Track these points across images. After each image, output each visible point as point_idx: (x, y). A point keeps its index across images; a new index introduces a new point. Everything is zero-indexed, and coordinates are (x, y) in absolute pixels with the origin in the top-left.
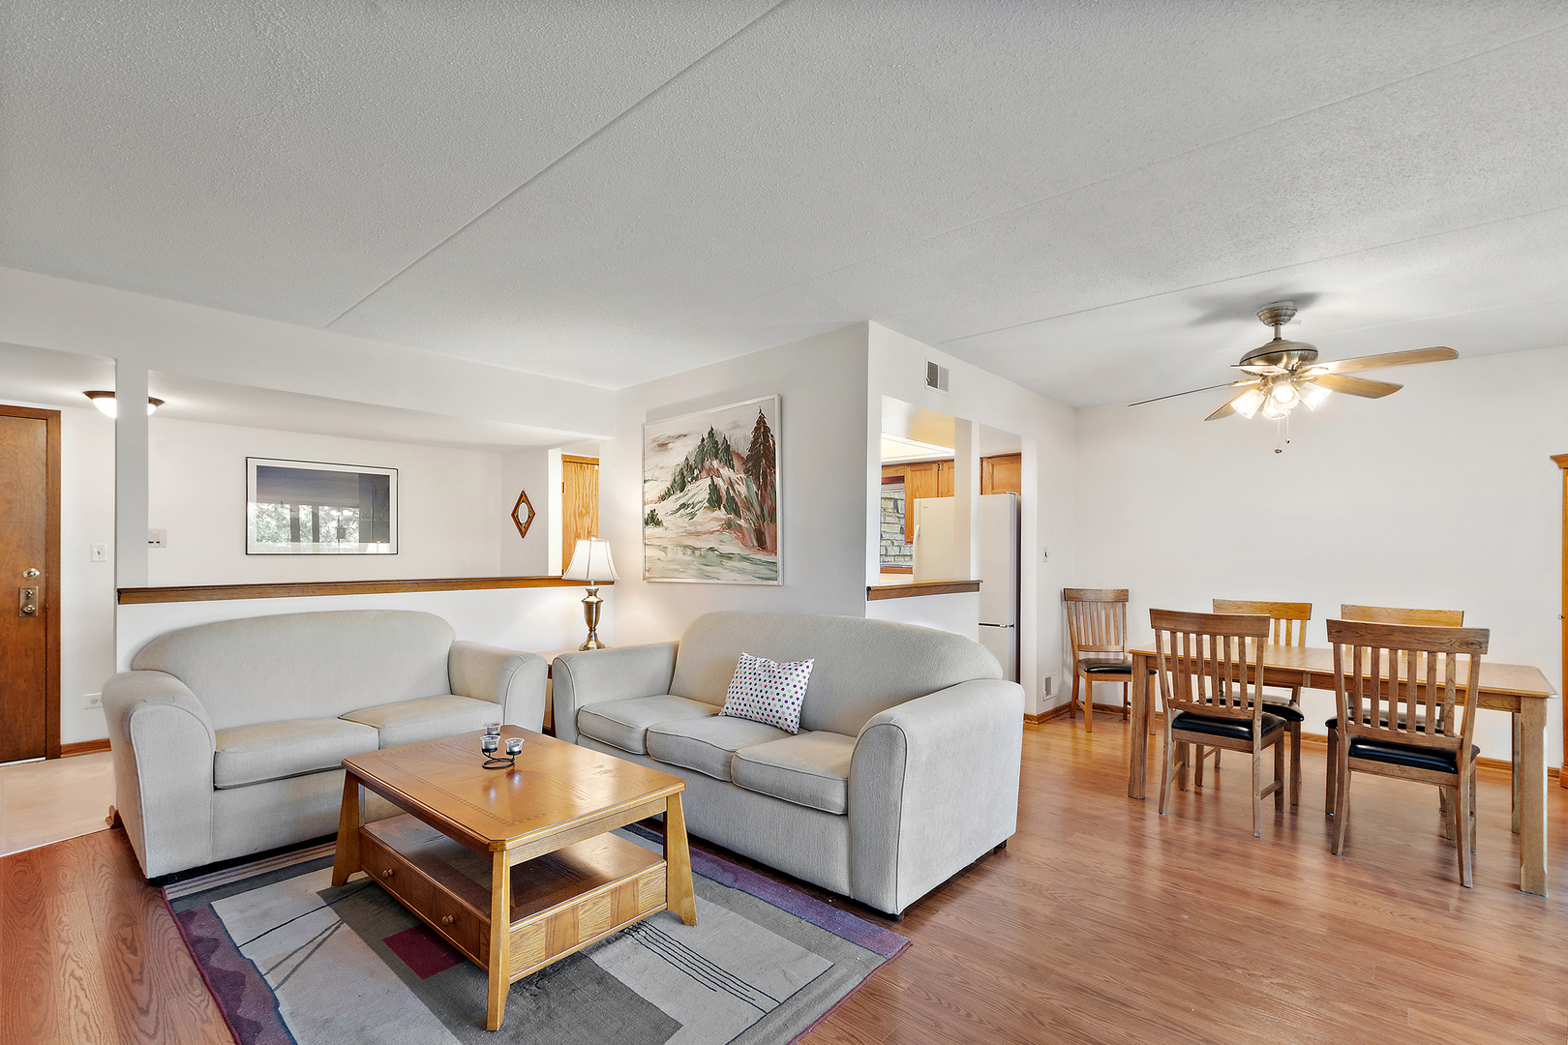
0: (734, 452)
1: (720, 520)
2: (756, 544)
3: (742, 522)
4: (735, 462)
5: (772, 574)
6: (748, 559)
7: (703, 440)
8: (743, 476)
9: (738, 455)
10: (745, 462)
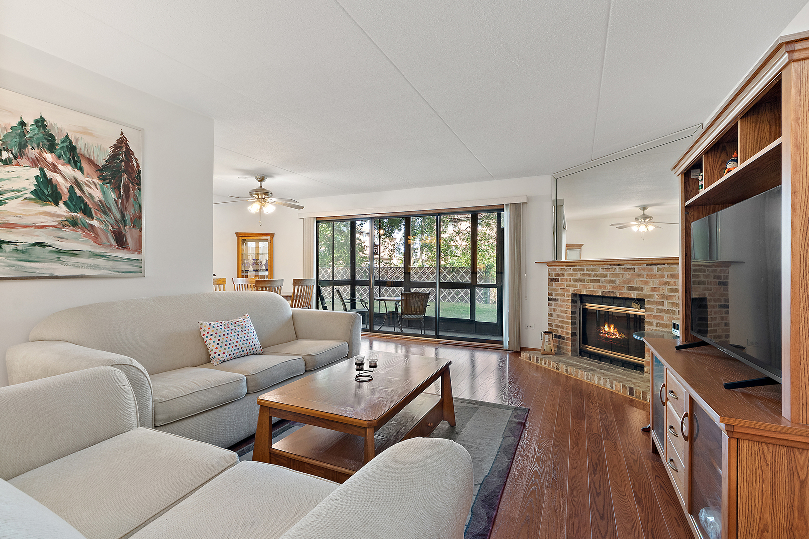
0: (83, 156)
1: (59, 216)
2: (114, 242)
3: (95, 222)
4: (85, 165)
5: (136, 269)
6: (104, 256)
7: (23, 124)
8: (97, 181)
9: (91, 161)
10: (100, 170)
